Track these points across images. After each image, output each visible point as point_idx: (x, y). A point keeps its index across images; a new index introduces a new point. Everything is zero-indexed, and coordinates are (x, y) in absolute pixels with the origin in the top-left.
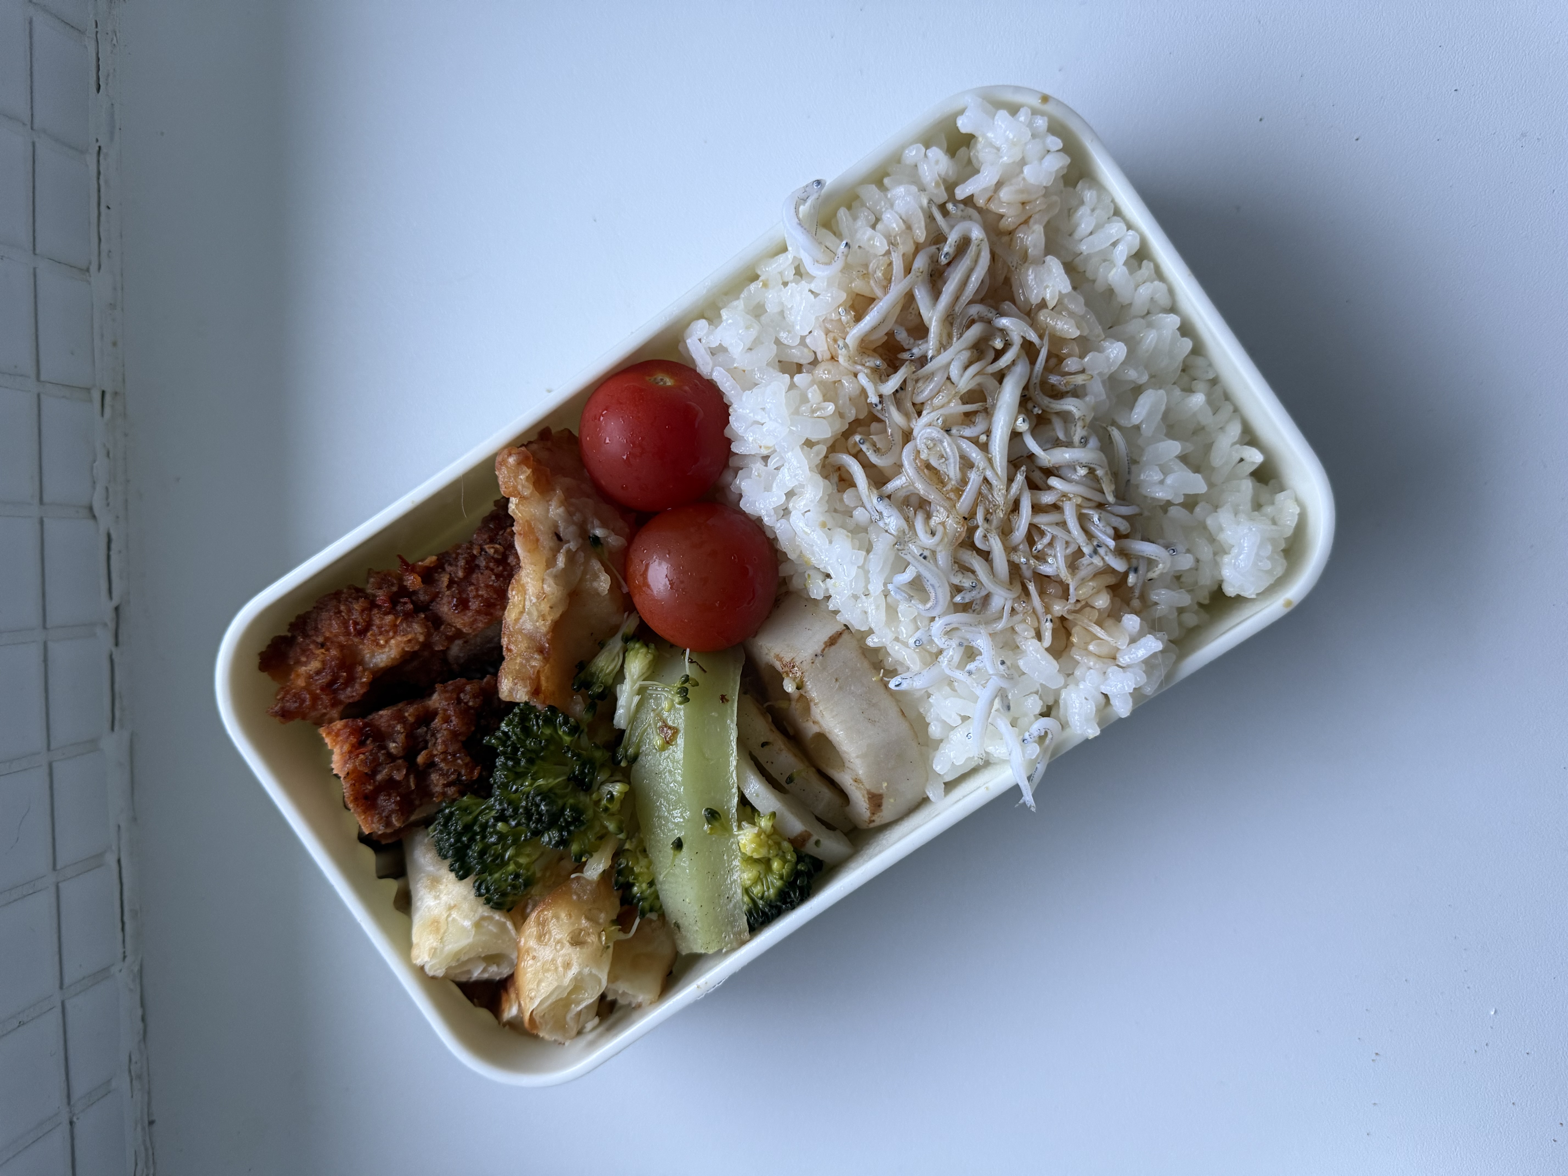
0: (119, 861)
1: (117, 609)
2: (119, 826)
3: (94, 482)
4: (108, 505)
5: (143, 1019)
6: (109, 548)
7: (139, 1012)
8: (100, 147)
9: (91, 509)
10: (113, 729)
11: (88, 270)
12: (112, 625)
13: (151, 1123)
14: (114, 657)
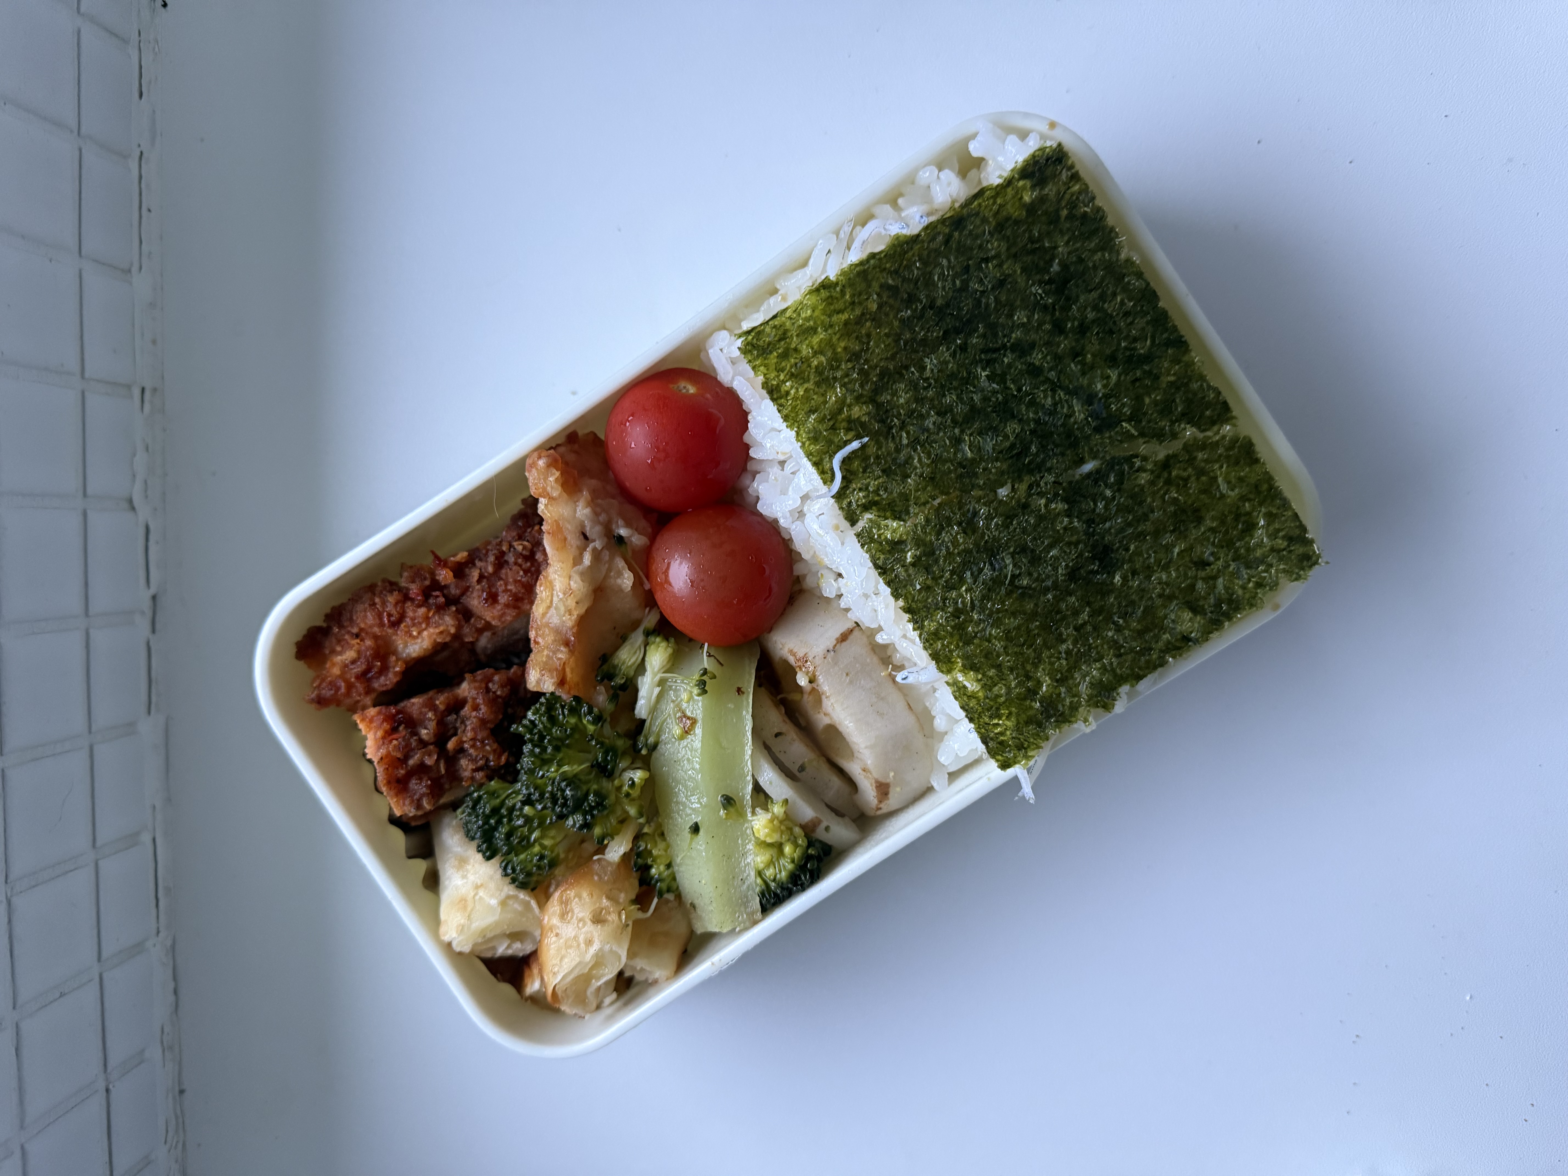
0: (154, 840)
1: (154, 598)
2: (154, 807)
3: (134, 476)
4: (147, 497)
5: (176, 992)
6: (147, 539)
7: (172, 985)
8: (141, 153)
9: (130, 501)
10: (149, 713)
11: (130, 271)
12: (149, 614)
13: (182, 1092)
14: (151, 643)
